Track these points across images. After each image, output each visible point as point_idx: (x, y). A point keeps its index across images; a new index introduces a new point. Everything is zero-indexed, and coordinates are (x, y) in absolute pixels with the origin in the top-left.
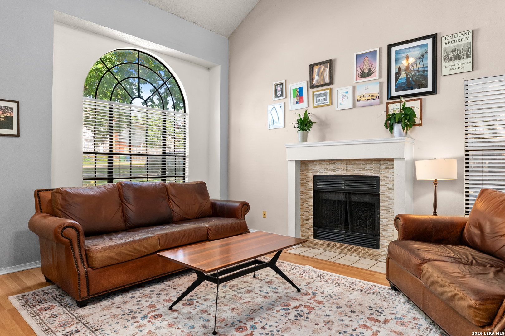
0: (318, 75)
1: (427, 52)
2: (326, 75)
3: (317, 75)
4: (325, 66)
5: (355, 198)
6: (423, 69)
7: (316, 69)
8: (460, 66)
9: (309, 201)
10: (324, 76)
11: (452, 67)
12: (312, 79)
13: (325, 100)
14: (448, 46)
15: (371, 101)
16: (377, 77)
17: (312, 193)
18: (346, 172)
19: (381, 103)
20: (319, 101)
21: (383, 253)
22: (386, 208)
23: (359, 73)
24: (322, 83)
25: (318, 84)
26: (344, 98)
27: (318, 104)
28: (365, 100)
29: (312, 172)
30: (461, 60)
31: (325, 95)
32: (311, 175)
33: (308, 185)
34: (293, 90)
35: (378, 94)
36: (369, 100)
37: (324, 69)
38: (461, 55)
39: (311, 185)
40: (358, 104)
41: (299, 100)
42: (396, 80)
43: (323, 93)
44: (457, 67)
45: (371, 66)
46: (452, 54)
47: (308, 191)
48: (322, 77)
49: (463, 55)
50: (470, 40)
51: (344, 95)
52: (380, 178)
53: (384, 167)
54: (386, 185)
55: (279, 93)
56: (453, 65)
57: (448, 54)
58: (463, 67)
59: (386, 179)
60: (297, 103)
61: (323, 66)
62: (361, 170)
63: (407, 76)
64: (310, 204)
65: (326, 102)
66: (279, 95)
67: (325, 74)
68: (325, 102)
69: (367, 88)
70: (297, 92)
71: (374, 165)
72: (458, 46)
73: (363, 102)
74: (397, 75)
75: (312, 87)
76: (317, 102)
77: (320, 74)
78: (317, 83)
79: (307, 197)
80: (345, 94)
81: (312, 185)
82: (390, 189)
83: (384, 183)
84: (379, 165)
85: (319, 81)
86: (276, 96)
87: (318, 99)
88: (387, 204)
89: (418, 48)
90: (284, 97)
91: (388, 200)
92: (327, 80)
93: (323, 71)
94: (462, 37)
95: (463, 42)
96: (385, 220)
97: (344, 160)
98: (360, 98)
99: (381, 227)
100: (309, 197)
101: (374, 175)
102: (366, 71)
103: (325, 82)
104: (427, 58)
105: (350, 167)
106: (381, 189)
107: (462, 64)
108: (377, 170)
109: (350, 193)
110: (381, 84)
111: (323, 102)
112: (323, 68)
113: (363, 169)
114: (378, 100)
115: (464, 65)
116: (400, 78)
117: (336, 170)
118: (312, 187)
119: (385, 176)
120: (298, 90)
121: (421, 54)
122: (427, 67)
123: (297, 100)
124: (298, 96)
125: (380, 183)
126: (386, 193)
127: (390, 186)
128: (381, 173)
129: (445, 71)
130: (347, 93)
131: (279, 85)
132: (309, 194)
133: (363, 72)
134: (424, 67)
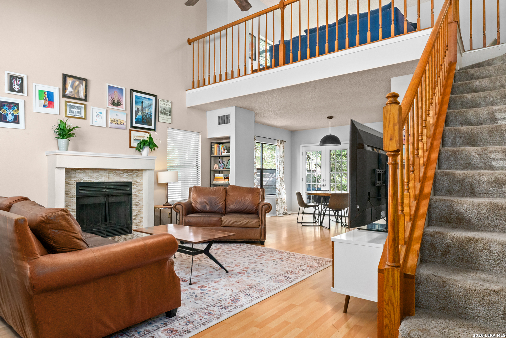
0: (72, 86)
1: (152, 104)
2: (81, 91)
3: (70, 87)
4: (79, 82)
5: (112, 200)
6: (150, 114)
7: (69, 81)
8: (167, 119)
9: (72, 207)
10: (78, 91)
11: (163, 118)
12: (64, 88)
13: (80, 113)
14: (161, 105)
15: (120, 126)
16: (124, 109)
17: (74, 200)
18: (108, 179)
19: (126, 129)
20: (73, 112)
21: (134, 235)
22: (136, 204)
23: (111, 100)
24: (76, 96)
25: (72, 95)
26: (98, 117)
27: (72, 115)
28: (116, 123)
29: (75, 179)
30: (167, 116)
31: (79, 108)
32: (74, 182)
33: (71, 192)
34: (40, 91)
35: (125, 122)
36: (118, 124)
37: (78, 85)
38: (167, 113)
39: (73, 192)
40: (109, 125)
41: (47, 104)
42: (136, 115)
43: (78, 106)
44: (165, 119)
45: (119, 99)
46: (163, 110)
47: (71, 198)
48: (76, 91)
49: (168, 113)
50: (170, 107)
51: (98, 114)
52: (133, 183)
53: (135, 175)
54: (136, 187)
55: (17, 88)
56: (164, 118)
57: (161, 110)
58: (167, 120)
59: (136, 184)
60: (44, 106)
61: (78, 81)
62: (120, 177)
63: (142, 115)
64: (73, 210)
65: (81, 115)
66: (17, 90)
67: (80, 89)
68: (79, 115)
69: (117, 115)
70: (45, 95)
71: (129, 173)
72: (166, 107)
73: (114, 125)
74: (137, 112)
75: (64, 96)
76: (70, 113)
77: (74, 87)
78: (70, 95)
79: (69, 204)
80: (100, 114)
81: (75, 192)
82: (139, 190)
83: (135, 186)
84: (132, 174)
85: (72, 93)
86: (12, 89)
87: (72, 110)
88: (137, 201)
89: (148, 100)
90: (25, 94)
91: (138, 198)
92: (82, 95)
93: (77, 86)
94: (167, 103)
95: (168, 106)
96: (135, 212)
97: (107, 169)
98: (112, 121)
99: (133, 218)
100: (71, 204)
101: (129, 181)
102: (116, 102)
103: (79, 96)
104: (152, 108)
105: (111, 175)
106: (133, 190)
107: (167, 118)
108: (131, 177)
109: (108, 196)
110: (127, 115)
111: (77, 115)
112: (77, 83)
113: (121, 177)
114: (124, 126)
115: (168, 119)
116: (138, 115)
117: (100, 177)
118: (75, 194)
119: (136, 182)
120: (46, 93)
121: (150, 104)
122: (152, 113)
123: (45, 103)
124: (46, 100)
125: (133, 186)
126: (137, 193)
127: (139, 188)
128: (133, 179)
129: (160, 120)
130: (101, 113)
131: (16, 77)
132: (72, 201)
133: (114, 101)
134: (151, 113)
